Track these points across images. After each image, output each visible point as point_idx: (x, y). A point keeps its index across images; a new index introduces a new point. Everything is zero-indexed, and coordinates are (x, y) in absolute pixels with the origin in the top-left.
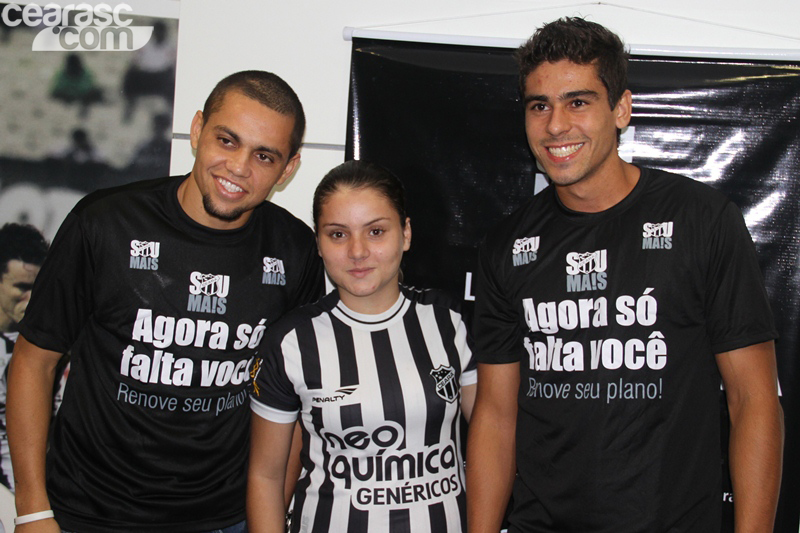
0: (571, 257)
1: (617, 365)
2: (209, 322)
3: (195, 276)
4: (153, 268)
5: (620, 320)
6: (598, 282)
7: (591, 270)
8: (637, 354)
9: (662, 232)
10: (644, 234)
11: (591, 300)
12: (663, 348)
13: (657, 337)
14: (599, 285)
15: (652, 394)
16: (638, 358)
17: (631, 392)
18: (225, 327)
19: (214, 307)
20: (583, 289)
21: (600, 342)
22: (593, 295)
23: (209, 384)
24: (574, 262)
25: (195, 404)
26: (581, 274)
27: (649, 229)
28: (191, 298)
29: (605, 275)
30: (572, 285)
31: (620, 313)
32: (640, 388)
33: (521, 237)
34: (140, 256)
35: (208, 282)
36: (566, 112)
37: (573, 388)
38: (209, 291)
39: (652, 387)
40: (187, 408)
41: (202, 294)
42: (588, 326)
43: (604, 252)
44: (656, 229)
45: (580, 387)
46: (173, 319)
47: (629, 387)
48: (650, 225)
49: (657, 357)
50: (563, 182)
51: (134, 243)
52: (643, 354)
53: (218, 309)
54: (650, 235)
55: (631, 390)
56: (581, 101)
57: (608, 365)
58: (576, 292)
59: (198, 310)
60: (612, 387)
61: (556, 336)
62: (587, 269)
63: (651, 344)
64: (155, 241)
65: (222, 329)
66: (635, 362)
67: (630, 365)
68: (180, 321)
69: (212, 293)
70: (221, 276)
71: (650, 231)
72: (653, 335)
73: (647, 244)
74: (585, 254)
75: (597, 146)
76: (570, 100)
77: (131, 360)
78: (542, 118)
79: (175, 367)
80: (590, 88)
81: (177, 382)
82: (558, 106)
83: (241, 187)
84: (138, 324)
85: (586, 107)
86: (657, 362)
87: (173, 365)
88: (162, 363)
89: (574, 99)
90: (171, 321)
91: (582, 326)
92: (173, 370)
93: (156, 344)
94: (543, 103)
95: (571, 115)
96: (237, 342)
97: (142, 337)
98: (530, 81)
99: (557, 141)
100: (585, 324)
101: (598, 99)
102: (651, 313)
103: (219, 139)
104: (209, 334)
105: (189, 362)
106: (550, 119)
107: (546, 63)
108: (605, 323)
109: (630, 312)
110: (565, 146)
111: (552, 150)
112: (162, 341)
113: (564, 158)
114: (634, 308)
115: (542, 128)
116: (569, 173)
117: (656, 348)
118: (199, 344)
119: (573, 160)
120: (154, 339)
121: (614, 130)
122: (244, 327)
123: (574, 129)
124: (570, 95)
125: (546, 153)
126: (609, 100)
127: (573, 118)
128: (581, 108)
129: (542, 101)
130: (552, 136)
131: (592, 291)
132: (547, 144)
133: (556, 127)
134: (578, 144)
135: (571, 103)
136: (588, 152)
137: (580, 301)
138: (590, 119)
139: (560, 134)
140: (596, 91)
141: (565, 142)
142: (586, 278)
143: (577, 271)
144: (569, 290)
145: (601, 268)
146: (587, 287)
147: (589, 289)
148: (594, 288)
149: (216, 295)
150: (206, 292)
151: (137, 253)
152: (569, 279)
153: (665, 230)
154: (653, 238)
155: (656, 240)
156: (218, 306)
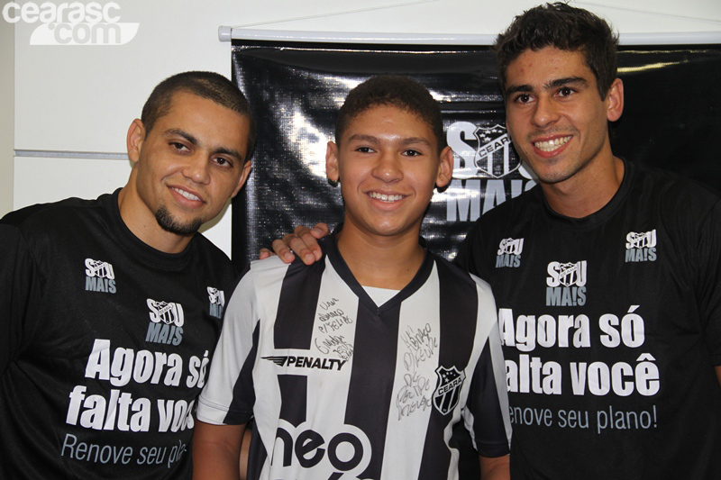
0: (552, 267)
1: (605, 391)
3: (150, 303)
4: (111, 291)
5: (604, 340)
6: (578, 297)
7: (571, 283)
8: (625, 379)
9: (646, 242)
10: (627, 245)
11: (572, 317)
12: (654, 372)
13: (646, 360)
14: (579, 300)
15: (645, 422)
16: (626, 383)
17: (622, 422)
18: (179, 360)
19: (171, 337)
20: (564, 304)
22: (573, 311)
23: (166, 430)
24: (556, 273)
25: (150, 454)
26: (561, 286)
27: (632, 239)
29: (585, 290)
30: (552, 299)
31: (606, 334)
32: (632, 416)
35: (164, 310)
36: (553, 101)
37: (555, 415)
38: (167, 319)
39: (645, 415)
40: (142, 460)
41: (162, 322)
42: (567, 345)
43: (584, 263)
44: (640, 239)
45: (562, 414)
46: (132, 351)
47: (619, 416)
48: (633, 234)
49: (648, 381)
52: (632, 379)
53: (174, 340)
54: (633, 246)
55: (622, 419)
56: (569, 90)
57: (595, 390)
58: (556, 307)
59: (155, 341)
60: (602, 415)
61: (533, 354)
62: (568, 281)
63: (640, 368)
64: (108, 261)
66: (624, 388)
67: (619, 391)
68: (139, 353)
69: (170, 321)
70: (173, 304)
71: (633, 241)
72: (641, 358)
73: (630, 257)
74: (567, 265)
75: (587, 138)
76: (557, 88)
77: (83, 402)
78: (525, 110)
79: (133, 409)
80: (578, 75)
81: (135, 428)
82: (544, 94)
83: (199, 197)
84: (93, 358)
85: (575, 95)
86: (648, 387)
87: (130, 406)
88: (118, 405)
89: (562, 88)
90: (130, 352)
91: (560, 345)
92: (131, 413)
93: (114, 382)
94: (527, 94)
95: (558, 104)
96: (189, 378)
97: (98, 374)
98: (512, 70)
99: (544, 132)
100: (564, 343)
101: (587, 86)
102: (638, 333)
103: (170, 144)
104: (166, 368)
105: (146, 402)
106: (535, 109)
107: (529, 51)
108: (588, 344)
109: (615, 333)
110: (553, 139)
111: (538, 144)
112: (120, 378)
113: (551, 153)
114: (618, 328)
115: (527, 120)
116: (559, 169)
117: (647, 372)
118: (155, 380)
119: (562, 154)
120: (111, 376)
121: (605, 124)
122: (194, 360)
123: (562, 120)
124: (557, 83)
125: (532, 148)
126: (598, 88)
127: (561, 108)
128: (569, 97)
129: (526, 92)
130: (538, 129)
131: (573, 307)
132: (533, 138)
133: (542, 118)
134: (567, 136)
135: (558, 91)
136: (577, 146)
137: (560, 317)
138: (578, 109)
139: (548, 124)
140: (585, 77)
141: (552, 134)
142: (566, 291)
143: (557, 283)
144: (548, 304)
145: (582, 281)
146: (567, 301)
147: (569, 304)
148: (575, 304)
149: (173, 324)
150: (165, 321)
151: (93, 274)
152: (549, 291)
153: (648, 240)
154: (635, 248)
155: (639, 252)
156: (174, 336)
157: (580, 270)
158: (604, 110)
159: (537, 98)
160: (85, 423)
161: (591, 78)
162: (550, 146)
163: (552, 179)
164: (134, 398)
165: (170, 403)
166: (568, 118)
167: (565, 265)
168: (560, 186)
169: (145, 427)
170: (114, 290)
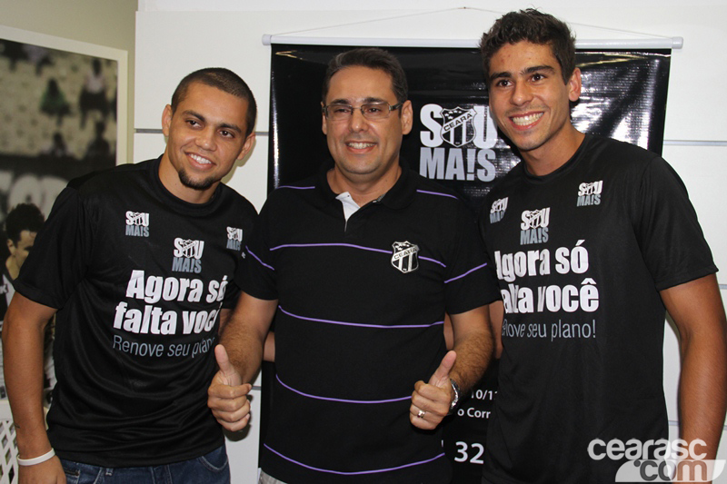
0: (525, 214)
1: (557, 308)
2: (188, 280)
3: (178, 242)
4: (145, 235)
5: (559, 268)
6: (542, 236)
7: (537, 225)
8: (572, 298)
9: (594, 190)
10: (580, 193)
11: (538, 251)
12: (595, 293)
13: (589, 284)
14: (544, 238)
15: (586, 332)
16: (572, 301)
17: (568, 332)
19: (192, 267)
20: (532, 242)
21: (544, 287)
22: (538, 247)
23: (189, 332)
24: (527, 219)
25: (177, 350)
26: (531, 228)
27: (583, 188)
28: (175, 259)
29: (547, 230)
30: (524, 239)
31: (559, 263)
32: (576, 328)
35: (188, 247)
36: (527, 85)
37: (527, 328)
38: (189, 254)
40: (171, 353)
41: (184, 257)
42: (535, 274)
43: (548, 209)
44: (589, 188)
45: (530, 327)
47: (566, 327)
48: (584, 184)
49: (590, 300)
52: (577, 298)
53: (196, 269)
54: (584, 193)
55: (568, 330)
56: (539, 76)
57: (551, 308)
58: (527, 245)
59: (180, 270)
60: (554, 327)
61: (515, 283)
62: (535, 224)
63: (584, 290)
64: (145, 212)
66: (570, 305)
67: (567, 309)
68: (167, 280)
69: (191, 256)
70: (198, 241)
71: (584, 190)
72: (585, 282)
73: (581, 202)
74: (534, 212)
75: (555, 114)
76: (530, 74)
77: (125, 314)
78: (505, 93)
79: (163, 319)
80: (547, 64)
81: (164, 331)
82: (520, 80)
83: (210, 160)
84: (131, 283)
85: (544, 80)
86: (590, 305)
87: (161, 317)
88: (151, 316)
89: (534, 74)
90: (160, 279)
91: (530, 274)
92: (161, 322)
93: (148, 300)
94: (507, 79)
95: (531, 87)
96: (209, 296)
97: (135, 294)
98: (494, 61)
99: (521, 110)
100: (533, 272)
101: (554, 73)
102: (584, 262)
103: (187, 121)
104: (189, 290)
105: (174, 315)
106: (514, 92)
107: (508, 45)
108: (548, 272)
109: (565, 262)
110: (528, 115)
111: (515, 120)
112: (152, 297)
113: (527, 126)
114: (569, 258)
115: (506, 101)
116: (532, 139)
117: (589, 293)
118: (181, 298)
119: (535, 127)
120: (145, 296)
121: (567, 103)
122: (213, 283)
123: (535, 99)
124: (530, 70)
125: (510, 122)
126: (562, 75)
127: (535, 91)
128: (540, 82)
129: (506, 77)
130: (515, 106)
131: (538, 244)
132: (511, 114)
133: (519, 98)
134: (539, 112)
135: (531, 77)
136: (548, 120)
137: (529, 252)
138: (547, 91)
139: (524, 103)
140: (552, 66)
141: (527, 111)
142: (534, 232)
143: (528, 227)
144: (521, 243)
145: (545, 224)
146: (534, 240)
147: (536, 242)
148: (540, 241)
149: (193, 257)
150: (186, 255)
151: (132, 223)
152: (522, 233)
153: (596, 188)
154: (585, 195)
155: (588, 198)
156: (195, 266)
157: (544, 215)
158: (567, 92)
159: (515, 83)
160: (127, 327)
161: (556, 66)
162: (526, 121)
163: (527, 147)
164: (164, 311)
165: (193, 314)
166: (539, 98)
168: (533, 153)
169: (172, 331)
170: (147, 235)
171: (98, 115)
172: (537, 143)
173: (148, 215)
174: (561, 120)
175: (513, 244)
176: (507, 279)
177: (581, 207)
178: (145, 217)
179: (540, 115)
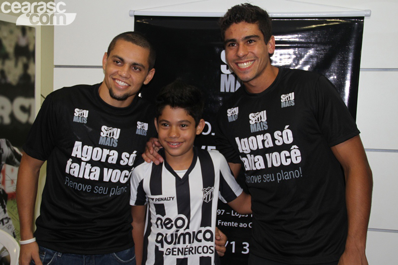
0: (251, 116)
2: (109, 150)
3: (104, 128)
4: (84, 122)
5: (277, 143)
6: (264, 126)
7: (260, 121)
8: (287, 157)
10: (282, 100)
11: (262, 135)
12: (298, 153)
13: (294, 148)
14: (265, 128)
15: (297, 175)
16: (287, 159)
18: (116, 153)
19: (112, 143)
20: (258, 131)
21: (271, 154)
22: (263, 133)
24: (253, 118)
25: (100, 190)
26: (256, 123)
27: (283, 98)
28: (101, 138)
29: (266, 123)
30: (253, 129)
31: (277, 140)
33: (230, 108)
34: (79, 116)
35: (110, 131)
36: (245, 46)
37: (262, 177)
38: (110, 135)
39: (297, 172)
40: (96, 191)
41: (107, 137)
42: (262, 147)
43: (265, 111)
44: (287, 97)
45: (265, 176)
46: (92, 147)
48: (284, 95)
49: (296, 157)
50: (246, 80)
51: (76, 110)
52: (290, 157)
53: (114, 144)
54: (284, 100)
55: (287, 175)
56: (252, 41)
58: (255, 132)
59: (104, 144)
60: (279, 175)
61: (250, 154)
62: (258, 120)
63: (292, 152)
64: (86, 110)
65: (114, 155)
66: (286, 161)
67: (285, 163)
68: (95, 149)
69: (111, 137)
70: (116, 129)
73: (283, 105)
74: (257, 114)
75: (261, 61)
76: (247, 40)
77: (70, 165)
78: (233, 50)
79: (91, 171)
80: (256, 34)
81: (92, 178)
82: (241, 43)
83: (127, 83)
84: (75, 149)
85: (255, 43)
86: (297, 160)
87: (90, 169)
88: (85, 168)
89: (249, 40)
91: (260, 148)
93: (83, 159)
95: (248, 47)
96: (122, 161)
97: (77, 155)
98: (227, 33)
99: (242, 60)
100: (261, 147)
101: (259, 39)
102: (290, 137)
104: (108, 156)
105: (98, 169)
106: (238, 50)
107: (234, 24)
108: (272, 145)
109: (280, 138)
110: (246, 62)
111: (239, 65)
112: (86, 157)
113: (245, 69)
114: (282, 136)
115: (234, 54)
116: (249, 76)
117: (295, 153)
118: (103, 160)
119: (250, 69)
120: (82, 156)
121: (268, 54)
122: (125, 154)
123: (249, 53)
124: (247, 38)
125: (236, 66)
126: (264, 40)
127: (249, 49)
128: (252, 44)
129: (233, 42)
130: (239, 58)
131: (262, 131)
132: (237, 62)
133: (241, 53)
134: (251, 61)
135: (247, 42)
136: (257, 64)
137: (257, 136)
138: (257, 48)
139: (243, 56)
140: (259, 35)
141: (246, 60)
142: (258, 125)
143: (254, 122)
144: (252, 132)
145: (264, 119)
146: (259, 129)
147: (260, 130)
148: (263, 129)
152: (251, 126)
153: (290, 97)
154: (285, 101)
155: (287, 102)
156: (113, 143)
157: (263, 115)
158: (267, 49)
159: (238, 45)
161: (261, 36)
162: (245, 65)
164: (92, 166)
165: (111, 170)
166: (252, 53)
167: (256, 114)
168: (251, 83)
169: (97, 179)
170: (85, 122)
171: (24, 60)
172: (251, 78)
173: (88, 111)
174: (264, 64)
175: (247, 133)
176: (245, 152)
177: (284, 108)
178: (86, 113)
179: (252, 62)
